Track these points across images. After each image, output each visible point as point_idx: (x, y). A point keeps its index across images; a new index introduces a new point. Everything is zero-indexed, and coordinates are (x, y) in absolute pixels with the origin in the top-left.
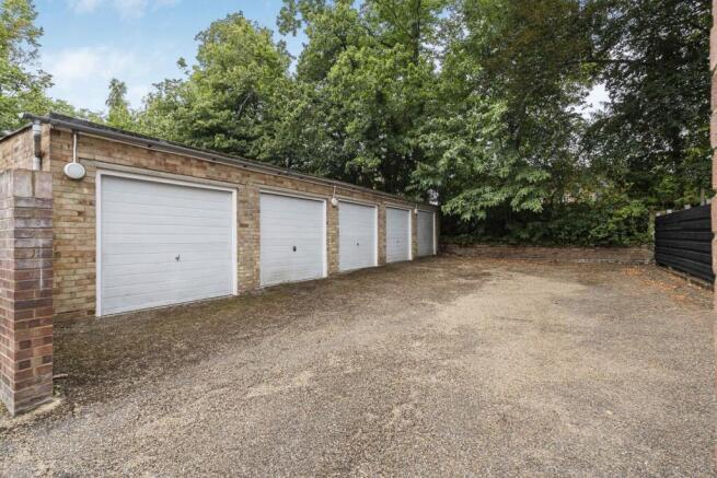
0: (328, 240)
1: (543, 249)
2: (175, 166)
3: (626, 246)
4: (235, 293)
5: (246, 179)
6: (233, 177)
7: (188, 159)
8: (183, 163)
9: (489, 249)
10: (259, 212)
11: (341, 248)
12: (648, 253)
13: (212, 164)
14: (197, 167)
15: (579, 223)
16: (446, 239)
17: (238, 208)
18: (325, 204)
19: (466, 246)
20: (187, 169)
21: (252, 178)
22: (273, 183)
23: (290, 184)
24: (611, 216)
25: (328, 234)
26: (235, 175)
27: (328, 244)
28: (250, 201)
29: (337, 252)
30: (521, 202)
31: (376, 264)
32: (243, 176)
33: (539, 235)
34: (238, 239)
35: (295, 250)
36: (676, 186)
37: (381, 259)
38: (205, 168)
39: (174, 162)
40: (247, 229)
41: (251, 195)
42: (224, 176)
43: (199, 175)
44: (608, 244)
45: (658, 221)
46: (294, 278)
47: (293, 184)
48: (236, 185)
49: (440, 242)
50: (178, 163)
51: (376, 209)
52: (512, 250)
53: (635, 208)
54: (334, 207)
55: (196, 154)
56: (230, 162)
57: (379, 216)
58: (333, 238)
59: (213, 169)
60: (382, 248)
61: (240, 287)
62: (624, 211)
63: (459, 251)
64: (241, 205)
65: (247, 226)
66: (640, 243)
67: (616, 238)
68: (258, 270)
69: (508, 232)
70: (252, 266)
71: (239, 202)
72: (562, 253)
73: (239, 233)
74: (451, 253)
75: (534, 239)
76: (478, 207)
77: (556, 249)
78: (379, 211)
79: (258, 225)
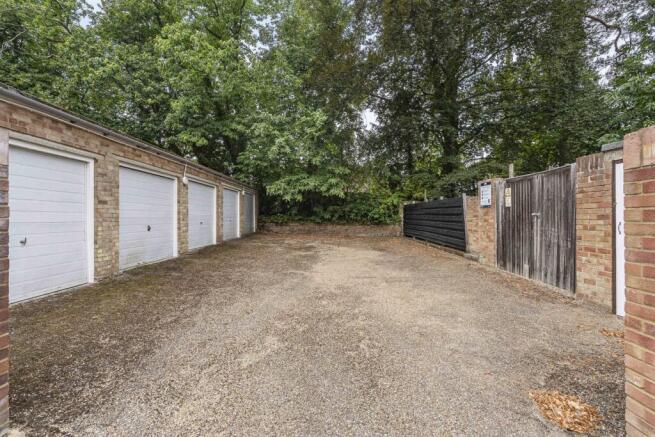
0: (179, 219)
1: (338, 227)
2: (25, 124)
3: (388, 224)
4: (91, 280)
5: (105, 149)
6: (92, 146)
7: (40, 117)
8: (34, 121)
9: (301, 227)
10: (118, 187)
11: (190, 227)
12: (399, 228)
13: (69, 127)
14: (51, 128)
15: (362, 207)
16: (264, 218)
17: (96, 182)
18: (176, 182)
19: (281, 224)
20: (39, 129)
21: (112, 149)
22: (131, 156)
23: (147, 158)
24: (381, 204)
25: (179, 213)
26: (95, 143)
27: (179, 223)
28: (110, 174)
29: (187, 231)
30: (328, 190)
31: (215, 242)
32: (102, 144)
33: (337, 216)
34: (95, 217)
35: (149, 229)
36: (413, 186)
37: (219, 237)
38: (60, 131)
39: (22, 119)
40: (106, 206)
41: (111, 168)
42: (82, 143)
43: (54, 138)
44: (378, 223)
45: (406, 209)
46: (149, 259)
47: (151, 160)
48: (93, 155)
49: (259, 221)
50: (28, 120)
51: (215, 190)
52: (317, 228)
53: (394, 199)
54: (184, 185)
55: (52, 112)
56: (91, 127)
57: (218, 196)
58: (183, 217)
59: (69, 134)
60: (219, 227)
61: (97, 273)
62: (389, 200)
63: (275, 229)
64: (100, 178)
65: (105, 202)
66: (394, 222)
67: (382, 219)
68: (117, 253)
69: (315, 213)
70: (110, 249)
71: (97, 174)
72: (351, 229)
73: (96, 210)
74: (268, 231)
75: (334, 219)
76: (297, 190)
77: (347, 227)
78: (218, 191)
79: (117, 202)
